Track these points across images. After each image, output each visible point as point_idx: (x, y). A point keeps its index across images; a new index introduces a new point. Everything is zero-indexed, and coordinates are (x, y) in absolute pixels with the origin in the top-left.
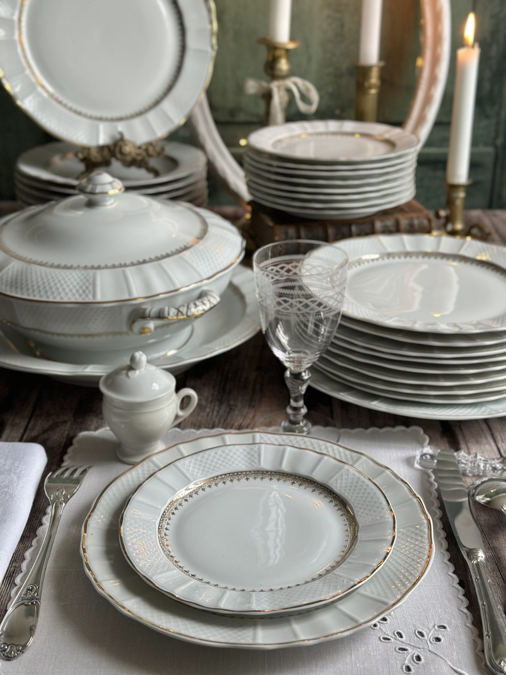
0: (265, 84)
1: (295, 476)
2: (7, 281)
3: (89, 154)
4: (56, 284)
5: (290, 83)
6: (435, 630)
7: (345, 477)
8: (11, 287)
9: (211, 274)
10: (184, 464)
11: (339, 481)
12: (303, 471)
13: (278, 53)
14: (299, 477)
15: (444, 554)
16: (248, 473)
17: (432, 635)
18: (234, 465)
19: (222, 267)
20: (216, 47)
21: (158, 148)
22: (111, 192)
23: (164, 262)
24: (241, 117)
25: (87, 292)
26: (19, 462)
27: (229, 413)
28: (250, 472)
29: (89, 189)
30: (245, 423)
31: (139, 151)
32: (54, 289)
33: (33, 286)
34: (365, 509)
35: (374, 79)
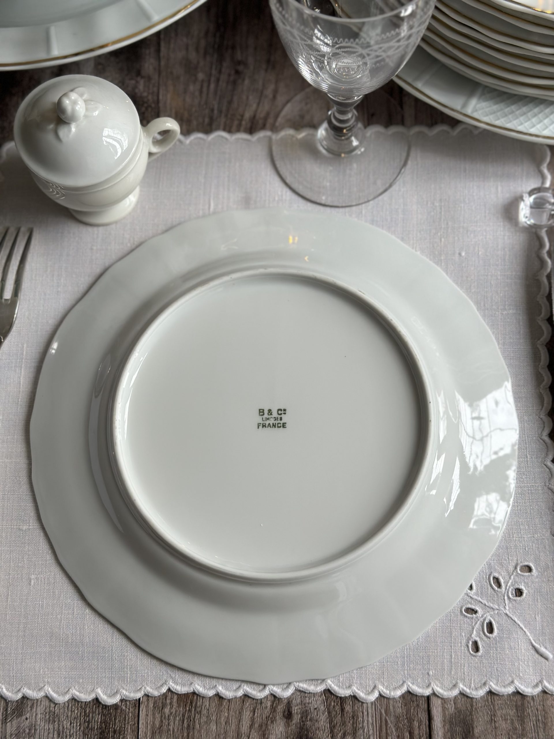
6: (517, 575)
17: (512, 585)
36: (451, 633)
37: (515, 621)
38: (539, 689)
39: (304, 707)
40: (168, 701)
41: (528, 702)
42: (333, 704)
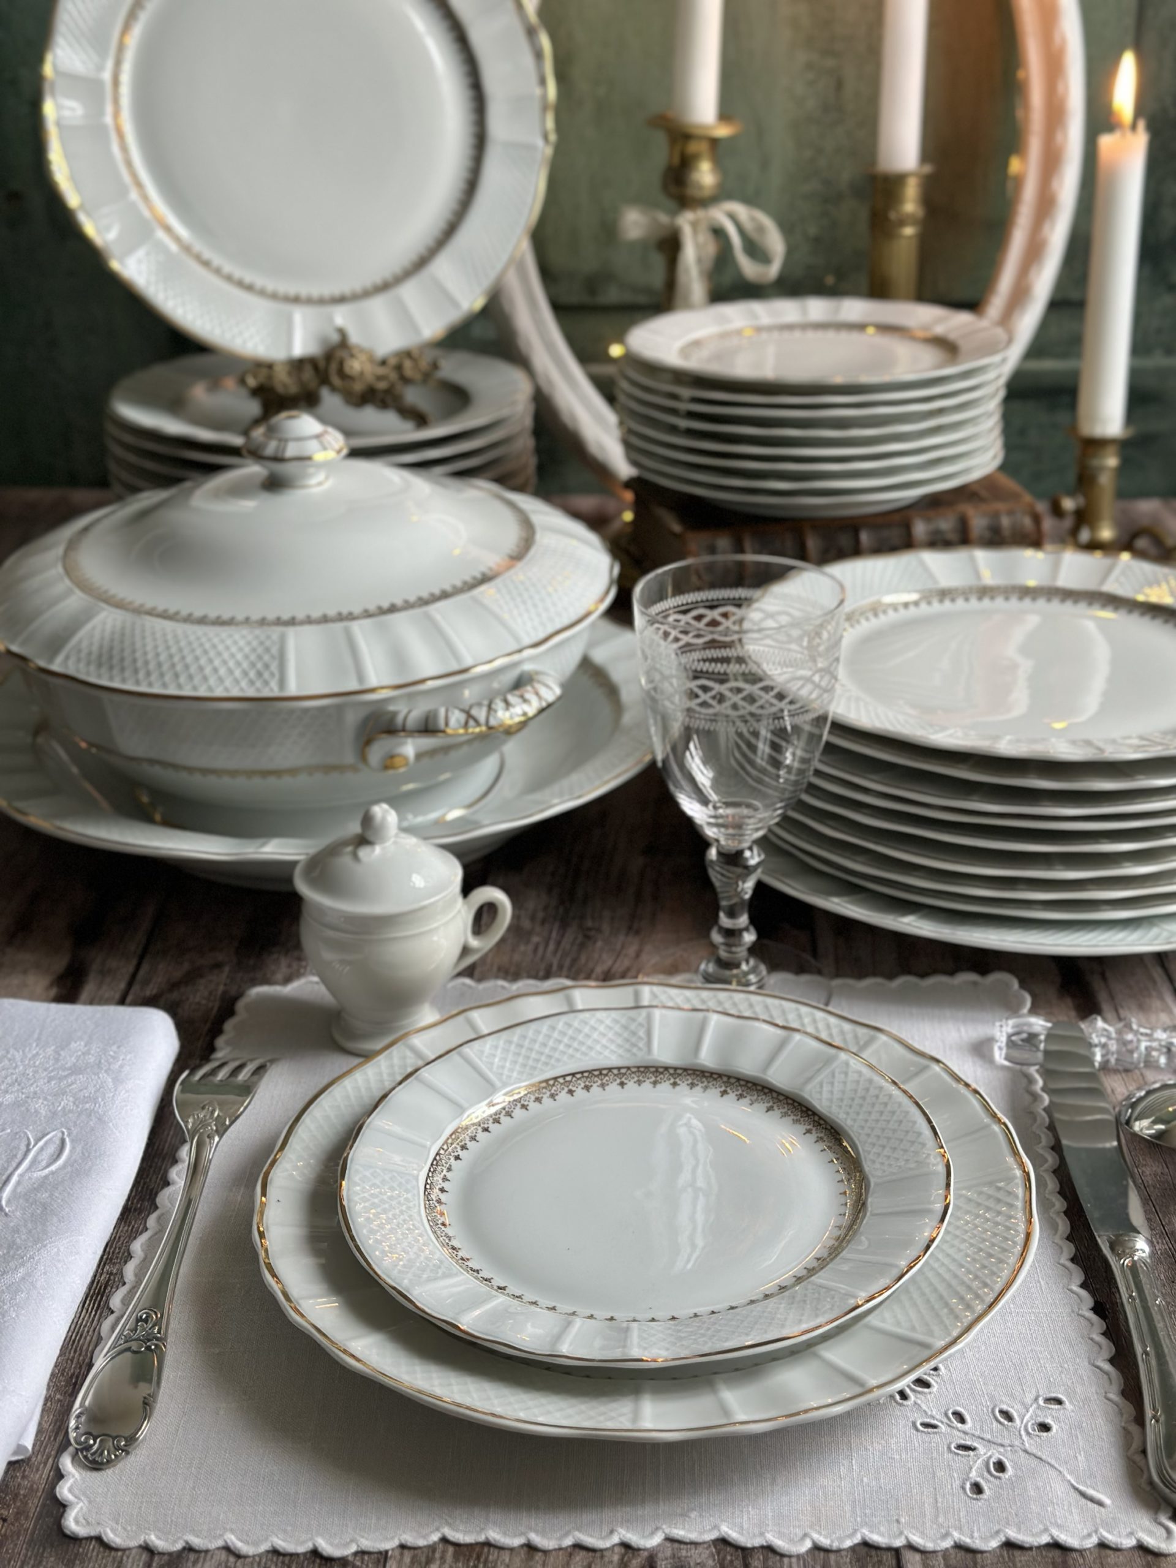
0: (663, 218)
1: (729, 1077)
2: (90, 654)
3: (270, 377)
4: (197, 659)
5: (719, 214)
6: (1039, 1407)
7: (839, 1077)
8: (100, 665)
9: (541, 635)
10: (482, 1052)
11: (826, 1088)
12: (747, 1065)
13: (693, 147)
14: (738, 1080)
15: (1061, 1248)
16: (623, 1071)
17: (1031, 1417)
18: (593, 1054)
19: (566, 621)
20: (553, 137)
21: (424, 364)
22: (320, 456)
23: (437, 610)
24: (612, 295)
25: (266, 675)
26: (119, 1047)
27: (582, 946)
28: (628, 1068)
29: (271, 448)
30: (619, 967)
31: (381, 371)
32: (193, 669)
33: (146, 663)
34: (884, 1147)
35: (910, 204)
36: (934, 1473)
37: (1041, 1459)
38: (1094, 1540)
39: (677, 1560)
40: (437, 1555)
41: (1074, 1559)
42: (729, 1558)
